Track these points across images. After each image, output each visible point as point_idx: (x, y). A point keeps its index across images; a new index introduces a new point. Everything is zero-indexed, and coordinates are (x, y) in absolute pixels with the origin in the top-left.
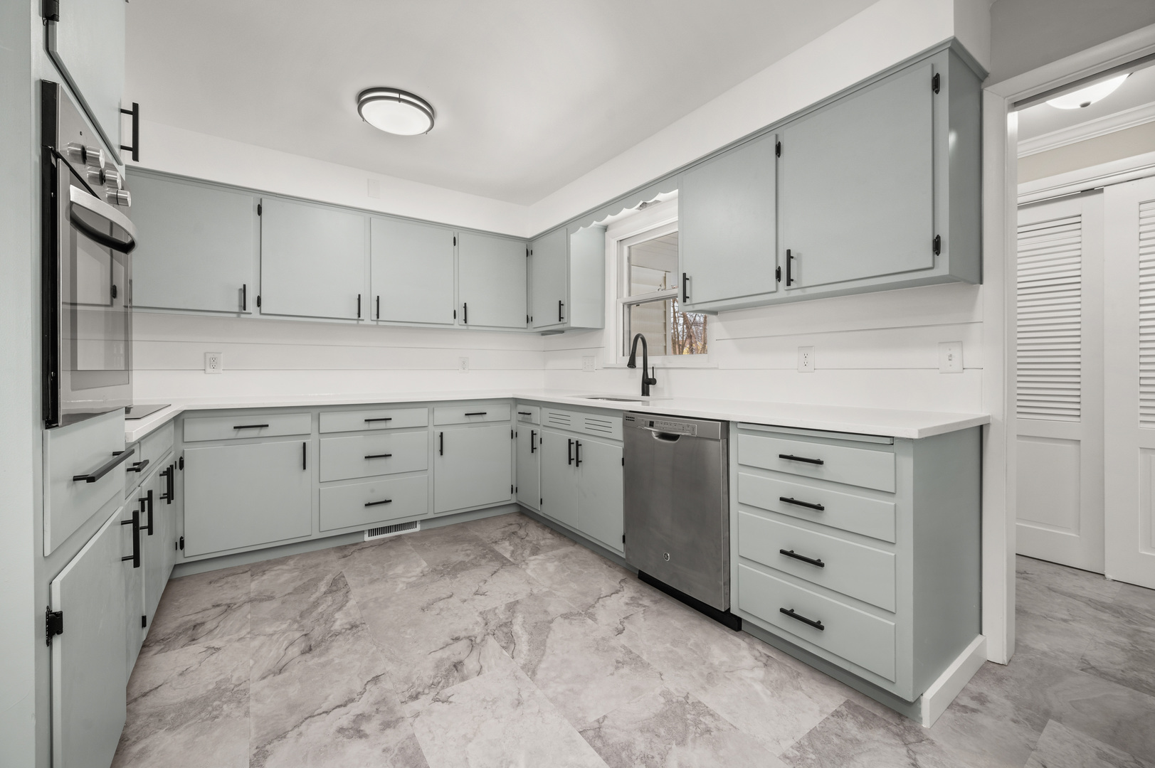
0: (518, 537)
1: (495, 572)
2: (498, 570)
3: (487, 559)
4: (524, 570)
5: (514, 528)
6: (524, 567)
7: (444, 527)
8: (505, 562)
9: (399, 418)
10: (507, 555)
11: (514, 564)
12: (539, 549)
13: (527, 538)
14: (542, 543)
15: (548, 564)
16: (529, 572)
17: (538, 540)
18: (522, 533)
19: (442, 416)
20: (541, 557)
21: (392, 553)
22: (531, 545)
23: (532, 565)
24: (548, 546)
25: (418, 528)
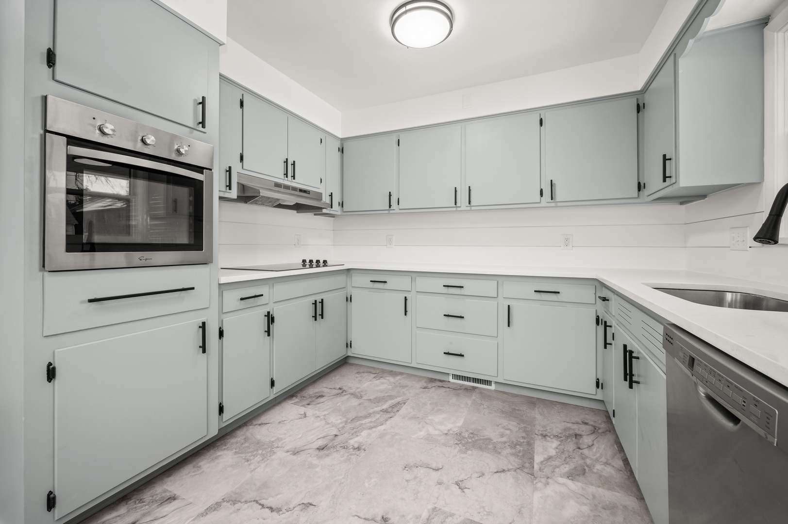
0: (577, 443)
1: (504, 471)
2: (509, 470)
3: (513, 451)
4: (535, 489)
5: (584, 429)
6: (539, 485)
7: (516, 396)
8: (527, 465)
9: (470, 287)
10: (538, 459)
11: (532, 474)
12: (584, 474)
13: (586, 452)
14: (598, 467)
15: (572, 502)
16: (537, 495)
17: (597, 460)
18: (587, 440)
19: (509, 290)
20: (574, 486)
21: (454, 400)
22: (581, 462)
23: (552, 490)
24: (601, 476)
25: (493, 387)
